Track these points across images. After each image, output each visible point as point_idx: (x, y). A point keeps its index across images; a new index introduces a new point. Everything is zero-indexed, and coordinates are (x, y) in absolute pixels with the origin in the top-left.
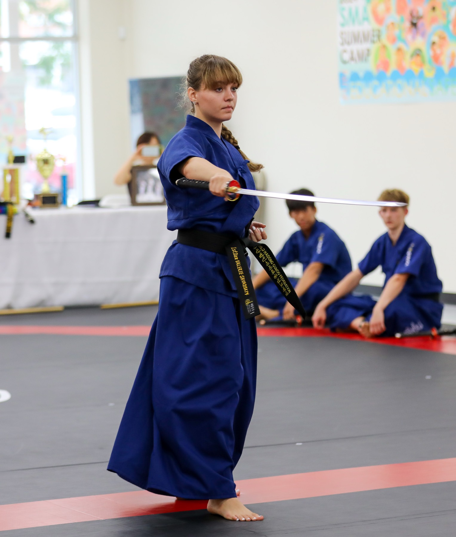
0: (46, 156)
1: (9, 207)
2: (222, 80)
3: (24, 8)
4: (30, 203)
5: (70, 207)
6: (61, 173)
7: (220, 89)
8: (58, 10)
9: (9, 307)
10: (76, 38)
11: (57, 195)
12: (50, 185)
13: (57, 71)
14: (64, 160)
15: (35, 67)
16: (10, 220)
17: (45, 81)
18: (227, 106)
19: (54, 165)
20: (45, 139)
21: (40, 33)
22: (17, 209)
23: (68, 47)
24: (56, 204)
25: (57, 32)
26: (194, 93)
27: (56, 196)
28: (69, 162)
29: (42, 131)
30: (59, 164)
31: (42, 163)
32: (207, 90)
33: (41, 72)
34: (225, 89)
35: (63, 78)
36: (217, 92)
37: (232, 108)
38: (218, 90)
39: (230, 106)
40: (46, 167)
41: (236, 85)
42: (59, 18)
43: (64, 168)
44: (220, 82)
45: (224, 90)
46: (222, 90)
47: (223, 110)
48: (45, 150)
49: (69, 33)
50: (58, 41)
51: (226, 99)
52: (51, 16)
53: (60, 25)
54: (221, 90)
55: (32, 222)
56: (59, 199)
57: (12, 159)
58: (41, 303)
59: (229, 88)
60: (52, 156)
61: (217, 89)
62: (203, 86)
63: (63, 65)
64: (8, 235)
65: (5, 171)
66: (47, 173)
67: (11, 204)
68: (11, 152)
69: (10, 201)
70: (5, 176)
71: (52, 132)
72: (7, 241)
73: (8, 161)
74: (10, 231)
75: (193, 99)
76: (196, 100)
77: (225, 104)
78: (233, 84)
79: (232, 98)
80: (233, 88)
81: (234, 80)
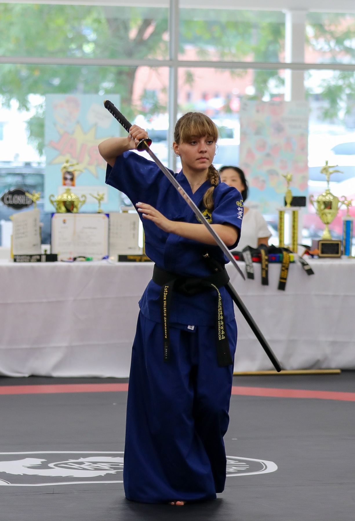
0: (328, 198)
1: (285, 254)
2: (196, 134)
3: (310, 31)
4: (308, 250)
6: (344, 218)
7: (194, 142)
11: (339, 241)
12: (330, 231)
14: (348, 204)
15: (318, 98)
16: (285, 269)
17: (329, 114)
18: (200, 157)
19: (338, 209)
21: (327, 59)
22: (294, 256)
24: (338, 254)
25: (345, 59)
26: (177, 147)
27: (338, 243)
29: (325, 170)
30: (342, 208)
31: (322, 207)
32: (184, 144)
33: (326, 104)
34: (199, 142)
36: (192, 145)
37: (208, 159)
38: (193, 144)
39: (203, 157)
40: (327, 211)
41: (212, 138)
43: (348, 212)
44: (194, 136)
45: (198, 143)
47: (198, 161)
48: (328, 191)
51: (200, 151)
52: (339, 41)
54: (196, 143)
55: (310, 272)
56: (342, 248)
57: (289, 201)
58: (316, 364)
59: (203, 141)
60: (335, 197)
61: (191, 143)
62: (181, 141)
64: (282, 286)
65: (281, 213)
66: (329, 218)
67: (287, 250)
68: (289, 192)
69: (286, 247)
70: (281, 219)
71: (337, 171)
72: (281, 292)
73: (286, 204)
74: (286, 281)
75: (177, 152)
76: (178, 152)
77: (199, 155)
78: (208, 137)
79: (207, 151)
80: (208, 141)
81: (206, 133)
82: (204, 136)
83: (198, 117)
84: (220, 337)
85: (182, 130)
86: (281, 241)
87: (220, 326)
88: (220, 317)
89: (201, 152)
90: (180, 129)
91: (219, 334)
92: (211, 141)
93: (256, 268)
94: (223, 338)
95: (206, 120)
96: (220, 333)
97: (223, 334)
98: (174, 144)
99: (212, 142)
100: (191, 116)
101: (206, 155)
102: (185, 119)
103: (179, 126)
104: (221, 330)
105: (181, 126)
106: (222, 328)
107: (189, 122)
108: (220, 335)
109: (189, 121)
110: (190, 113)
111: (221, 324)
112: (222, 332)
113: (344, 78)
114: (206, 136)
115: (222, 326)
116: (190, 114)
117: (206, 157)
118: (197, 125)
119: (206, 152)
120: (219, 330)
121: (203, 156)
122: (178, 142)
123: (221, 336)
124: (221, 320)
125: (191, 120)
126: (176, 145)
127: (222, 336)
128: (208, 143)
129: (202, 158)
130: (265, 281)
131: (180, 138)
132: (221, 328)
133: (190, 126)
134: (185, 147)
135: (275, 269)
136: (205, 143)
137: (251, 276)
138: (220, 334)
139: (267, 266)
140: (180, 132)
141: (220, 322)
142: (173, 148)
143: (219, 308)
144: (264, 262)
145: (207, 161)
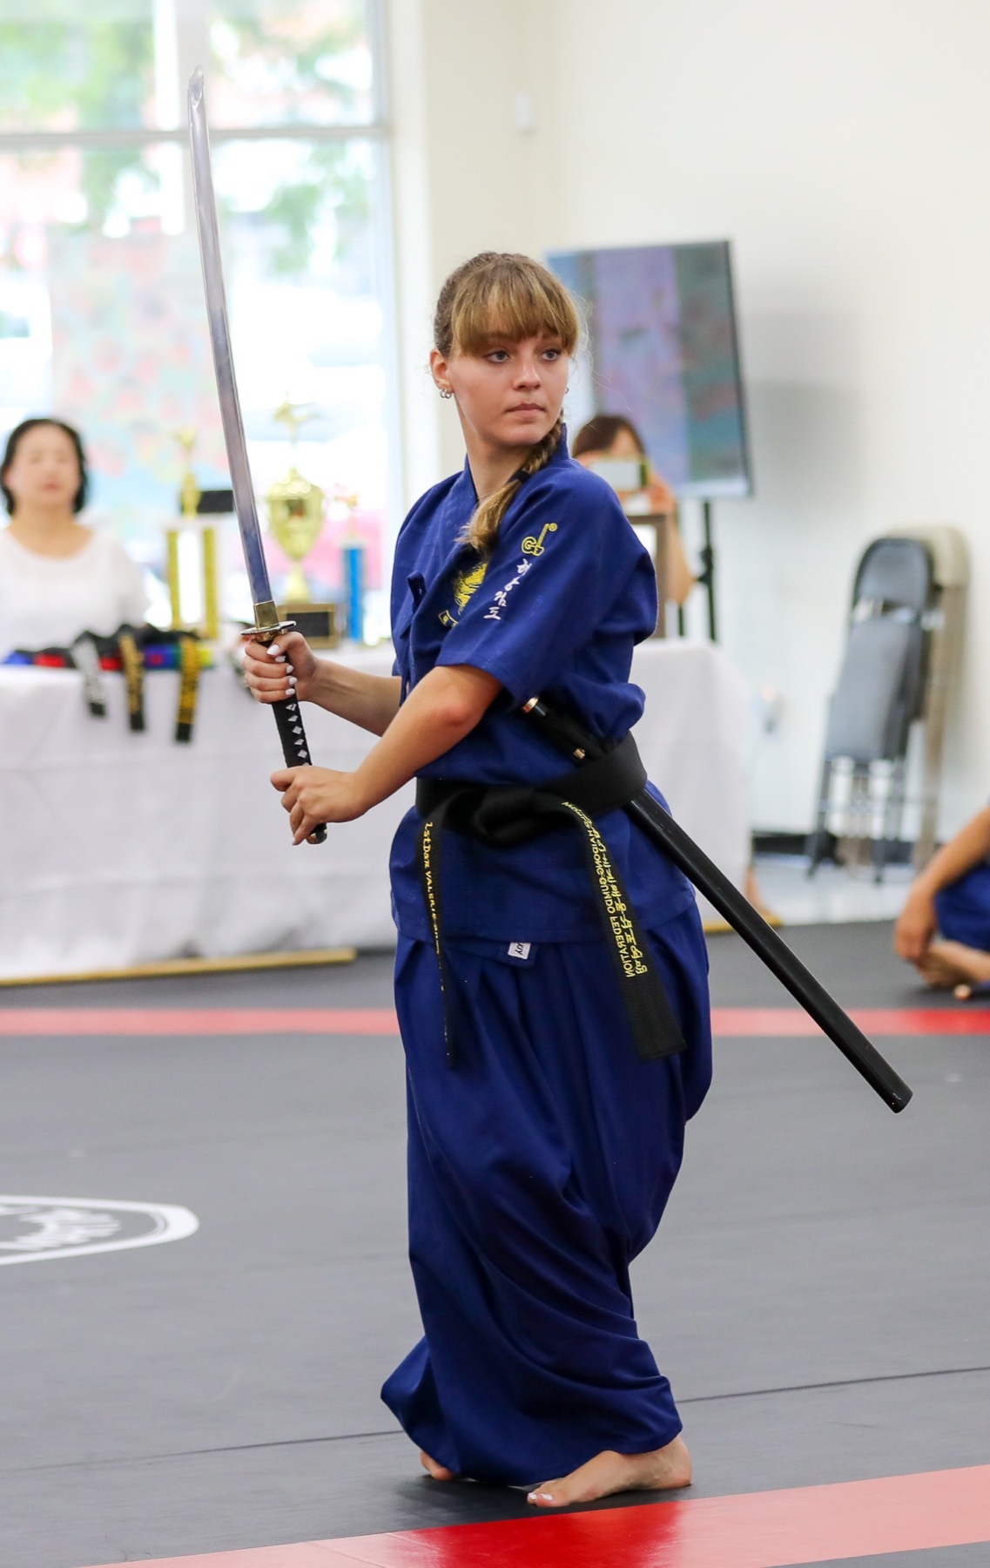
0: (296, 490)
1: (186, 646)
2: (505, 329)
3: (224, 39)
5: (373, 644)
6: (344, 541)
7: (501, 354)
8: (327, 44)
9: (189, 953)
10: (383, 129)
11: (332, 606)
12: (308, 580)
13: (324, 231)
14: (352, 504)
15: (257, 219)
16: (190, 686)
17: (287, 263)
18: (518, 404)
19: (321, 517)
20: (294, 440)
21: (273, 114)
22: (210, 651)
23: (360, 156)
24: (331, 638)
25: (324, 112)
26: (443, 366)
27: (329, 611)
28: (367, 506)
29: (284, 413)
30: (336, 513)
31: (283, 513)
32: (465, 358)
33: (278, 236)
34: (516, 352)
35: (341, 252)
36: (491, 362)
37: (543, 409)
38: (494, 358)
39: (529, 403)
40: (296, 524)
41: (558, 340)
42: (328, 67)
43: (353, 525)
44: (499, 335)
45: (512, 357)
46: (508, 356)
47: (511, 416)
48: (294, 471)
49: (363, 114)
50: (330, 138)
51: (517, 383)
52: (305, 63)
53: (332, 88)
54: (506, 357)
56: (339, 623)
57: (192, 500)
58: (288, 939)
59: (527, 350)
60: (314, 488)
61: (490, 355)
62: (456, 347)
63: (341, 212)
64: (184, 732)
65: (172, 537)
66: (301, 542)
67: (193, 636)
68: (190, 478)
69: (188, 629)
70: (172, 551)
71: (315, 416)
72: (182, 751)
73: (182, 509)
74: (190, 720)
75: (442, 381)
76: (448, 383)
77: (516, 398)
78: (545, 337)
79: (541, 383)
80: (544, 350)
81: (542, 325)
82: (533, 333)
83: (515, 272)
84: (628, 967)
85: (462, 314)
86: (176, 612)
87: (622, 934)
88: (614, 906)
89: (522, 387)
90: (454, 310)
91: (623, 957)
92: (556, 348)
93: (112, 687)
94: (642, 969)
95: (541, 283)
96: (624, 955)
97: (638, 959)
98: (433, 355)
99: (559, 353)
100: (490, 266)
101: (538, 397)
102: (472, 274)
103: (453, 300)
104: (629, 945)
105: (456, 300)
106: (631, 938)
107: (484, 290)
108: (626, 963)
109: (482, 285)
110: (488, 257)
111: (624, 927)
112: (634, 952)
113: (323, 160)
114: (540, 334)
115: (629, 933)
116: (487, 260)
117: (539, 404)
118: (509, 298)
119: (537, 386)
120: (620, 945)
121: (529, 400)
122: (449, 352)
123: (633, 963)
124: (622, 915)
125: (491, 283)
126: (439, 360)
127: (634, 965)
128: (545, 356)
129: (524, 407)
130: (137, 722)
131: (454, 339)
132: (625, 937)
133: (486, 303)
134: (468, 368)
135: (161, 689)
136: (536, 356)
137: (97, 710)
138: (626, 959)
139: (140, 682)
140: (452, 320)
141: (618, 920)
142: (430, 369)
143: (600, 876)
144: (133, 671)
145: (540, 415)
